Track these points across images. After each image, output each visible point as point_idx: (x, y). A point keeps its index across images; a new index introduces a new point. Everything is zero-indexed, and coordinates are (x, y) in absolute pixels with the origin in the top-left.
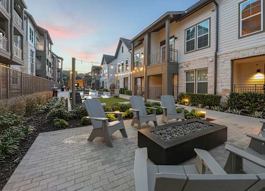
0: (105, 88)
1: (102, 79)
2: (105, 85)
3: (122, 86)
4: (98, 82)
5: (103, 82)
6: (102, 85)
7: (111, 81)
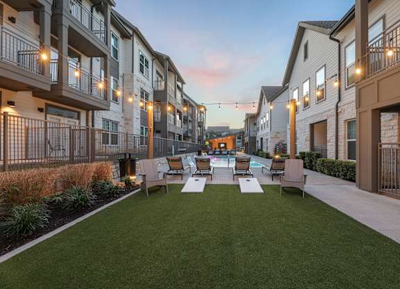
0: (264, 150)
1: (260, 134)
2: (265, 145)
3: (303, 146)
4: (253, 140)
5: (262, 139)
6: (260, 145)
7: (276, 137)
